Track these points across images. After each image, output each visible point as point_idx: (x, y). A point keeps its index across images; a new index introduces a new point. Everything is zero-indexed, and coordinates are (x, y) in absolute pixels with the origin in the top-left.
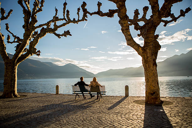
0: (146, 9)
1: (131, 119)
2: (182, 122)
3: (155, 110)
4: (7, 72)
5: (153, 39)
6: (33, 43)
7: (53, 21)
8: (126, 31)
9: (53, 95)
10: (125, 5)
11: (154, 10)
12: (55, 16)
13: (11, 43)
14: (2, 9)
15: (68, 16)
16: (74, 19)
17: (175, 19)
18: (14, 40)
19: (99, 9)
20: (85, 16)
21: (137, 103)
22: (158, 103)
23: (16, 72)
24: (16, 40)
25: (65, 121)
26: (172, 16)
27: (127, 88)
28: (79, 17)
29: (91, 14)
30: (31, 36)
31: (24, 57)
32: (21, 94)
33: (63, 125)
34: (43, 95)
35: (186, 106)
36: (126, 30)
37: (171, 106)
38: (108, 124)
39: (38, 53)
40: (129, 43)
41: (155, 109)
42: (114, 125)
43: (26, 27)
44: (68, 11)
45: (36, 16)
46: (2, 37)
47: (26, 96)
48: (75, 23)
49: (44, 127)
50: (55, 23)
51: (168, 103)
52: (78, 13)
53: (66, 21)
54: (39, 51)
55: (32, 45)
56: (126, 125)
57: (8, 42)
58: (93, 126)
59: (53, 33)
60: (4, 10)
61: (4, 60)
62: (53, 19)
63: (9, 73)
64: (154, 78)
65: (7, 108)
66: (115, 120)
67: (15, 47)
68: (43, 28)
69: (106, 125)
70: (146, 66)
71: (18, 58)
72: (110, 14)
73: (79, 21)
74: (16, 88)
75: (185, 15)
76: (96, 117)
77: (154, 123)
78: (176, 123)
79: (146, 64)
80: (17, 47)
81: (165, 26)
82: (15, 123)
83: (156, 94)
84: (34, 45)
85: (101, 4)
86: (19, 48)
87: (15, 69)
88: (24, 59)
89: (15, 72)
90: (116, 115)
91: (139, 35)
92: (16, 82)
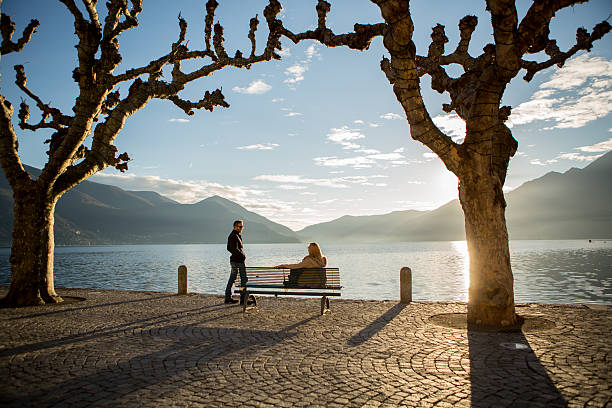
0: (468, 24)
1: (431, 374)
2: (594, 382)
3: (502, 345)
4: (21, 221)
5: (496, 122)
6: (104, 130)
7: (170, 58)
8: (409, 94)
9: (170, 296)
10: (408, 10)
11: (502, 27)
12: (179, 43)
13: (33, 128)
14: (6, 19)
15: (218, 45)
16: (239, 54)
17: (560, 59)
18: (43, 121)
19: (322, 22)
20: (273, 43)
21: (443, 324)
22: (508, 323)
23: (52, 222)
24: (49, 119)
25: (222, 380)
26: (551, 47)
27: (406, 275)
28: (254, 48)
29: (296, 39)
30: (99, 108)
31: (76, 173)
32: (64, 293)
33: (220, 392)
34: (136, 297)
35: (598, 334)
36: (409, 90)
37: (552, 331)
38: (364, 390)
39: (122, 162)
40: (420, 133)
41: (500, 342)
42: (380, 393)
43: (85, 78)
44: (219, 29)
45: (115, 41)
46: (6, 108)
47: (84, 299)
48: (240, 67)
49: (160, 397)
50: (177, 67)
51: (539, 324)
52: (252, 36)
53: (214, 58)
54: (125, 157)
55: (104, 134)
56: (418, 392)
57: (24, 126)
58: (315, 395)
59: (170, 98)
60: (12, 20)
61: (13, 183)
62: (173, 52)
63: (30, 226)
64: (497, 245)
65: (27, 338)
66: (380, 377)
67: (47, 142)
68: (138, 81)
69: (356, 393)
70: (471, 206)
71: (56, 179)
72: (360, 38)
73: (254, 59)
74: (52, 275)
75: (591, 46)
76: (319, 365)
77: (505, 384)
78: (576, 386)
79: (472, 198)
80: (55, 141)
81: (528, 78)
82: (61, 387)
83: (501, 295)
84: (110, 137)
85: (329, 5)
86: (61, 146)
87: (48, 212)
88: (76, 181)
89: (48, 222)
90: (383, 360)
91: (447, 108)
92: (51, 256)
